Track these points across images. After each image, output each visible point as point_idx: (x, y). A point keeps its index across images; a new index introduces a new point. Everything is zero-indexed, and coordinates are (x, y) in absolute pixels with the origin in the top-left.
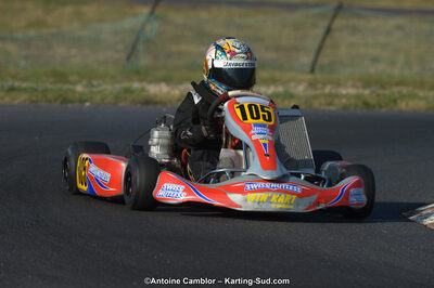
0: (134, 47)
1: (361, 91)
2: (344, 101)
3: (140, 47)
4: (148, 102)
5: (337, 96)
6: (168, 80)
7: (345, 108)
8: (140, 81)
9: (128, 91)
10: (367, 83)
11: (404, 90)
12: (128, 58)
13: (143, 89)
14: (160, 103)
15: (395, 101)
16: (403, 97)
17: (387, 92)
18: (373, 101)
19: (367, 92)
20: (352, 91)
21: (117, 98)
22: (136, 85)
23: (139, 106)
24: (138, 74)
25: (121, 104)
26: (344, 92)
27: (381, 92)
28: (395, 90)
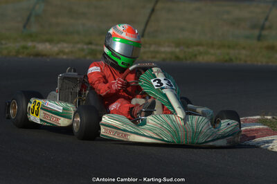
0: (28, 19)
1: (173, 49)
2: (163, 56)
3: (32, 19)
4: (37, 55)
5: (157, 52)
6: (50, 41)
7: (164, 60)
8: (32, 41)
9: (25, 48)
10: (178, 45)
11: (201, 49)
12: (25, 27)
13: (34, 47)
14: (45, 55)
15: (195, 56)
16: (200, 53)
17: (190, 50)
18: (181, 56)
19: (177, 50)
20: (168, 49)
21: (18, 52)
22: (30, 44)
23: (32, 57)
24: (31, 36)
25: (20, 56)
26: (163, 49)
27: (186, 50)
28: (195, 48)
